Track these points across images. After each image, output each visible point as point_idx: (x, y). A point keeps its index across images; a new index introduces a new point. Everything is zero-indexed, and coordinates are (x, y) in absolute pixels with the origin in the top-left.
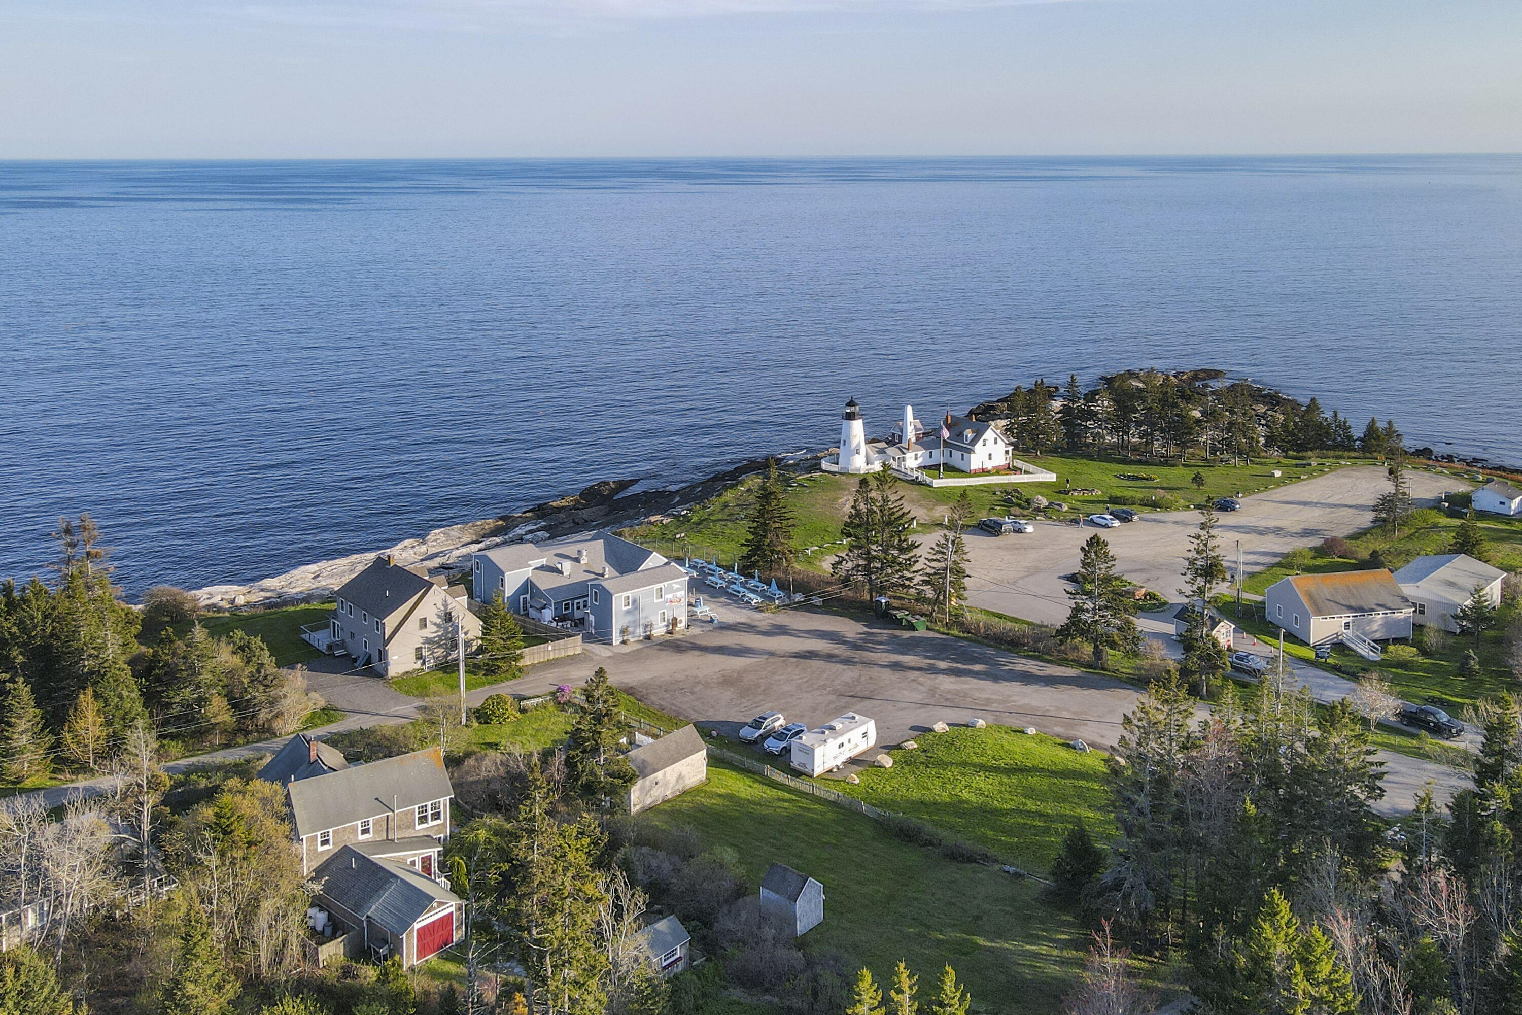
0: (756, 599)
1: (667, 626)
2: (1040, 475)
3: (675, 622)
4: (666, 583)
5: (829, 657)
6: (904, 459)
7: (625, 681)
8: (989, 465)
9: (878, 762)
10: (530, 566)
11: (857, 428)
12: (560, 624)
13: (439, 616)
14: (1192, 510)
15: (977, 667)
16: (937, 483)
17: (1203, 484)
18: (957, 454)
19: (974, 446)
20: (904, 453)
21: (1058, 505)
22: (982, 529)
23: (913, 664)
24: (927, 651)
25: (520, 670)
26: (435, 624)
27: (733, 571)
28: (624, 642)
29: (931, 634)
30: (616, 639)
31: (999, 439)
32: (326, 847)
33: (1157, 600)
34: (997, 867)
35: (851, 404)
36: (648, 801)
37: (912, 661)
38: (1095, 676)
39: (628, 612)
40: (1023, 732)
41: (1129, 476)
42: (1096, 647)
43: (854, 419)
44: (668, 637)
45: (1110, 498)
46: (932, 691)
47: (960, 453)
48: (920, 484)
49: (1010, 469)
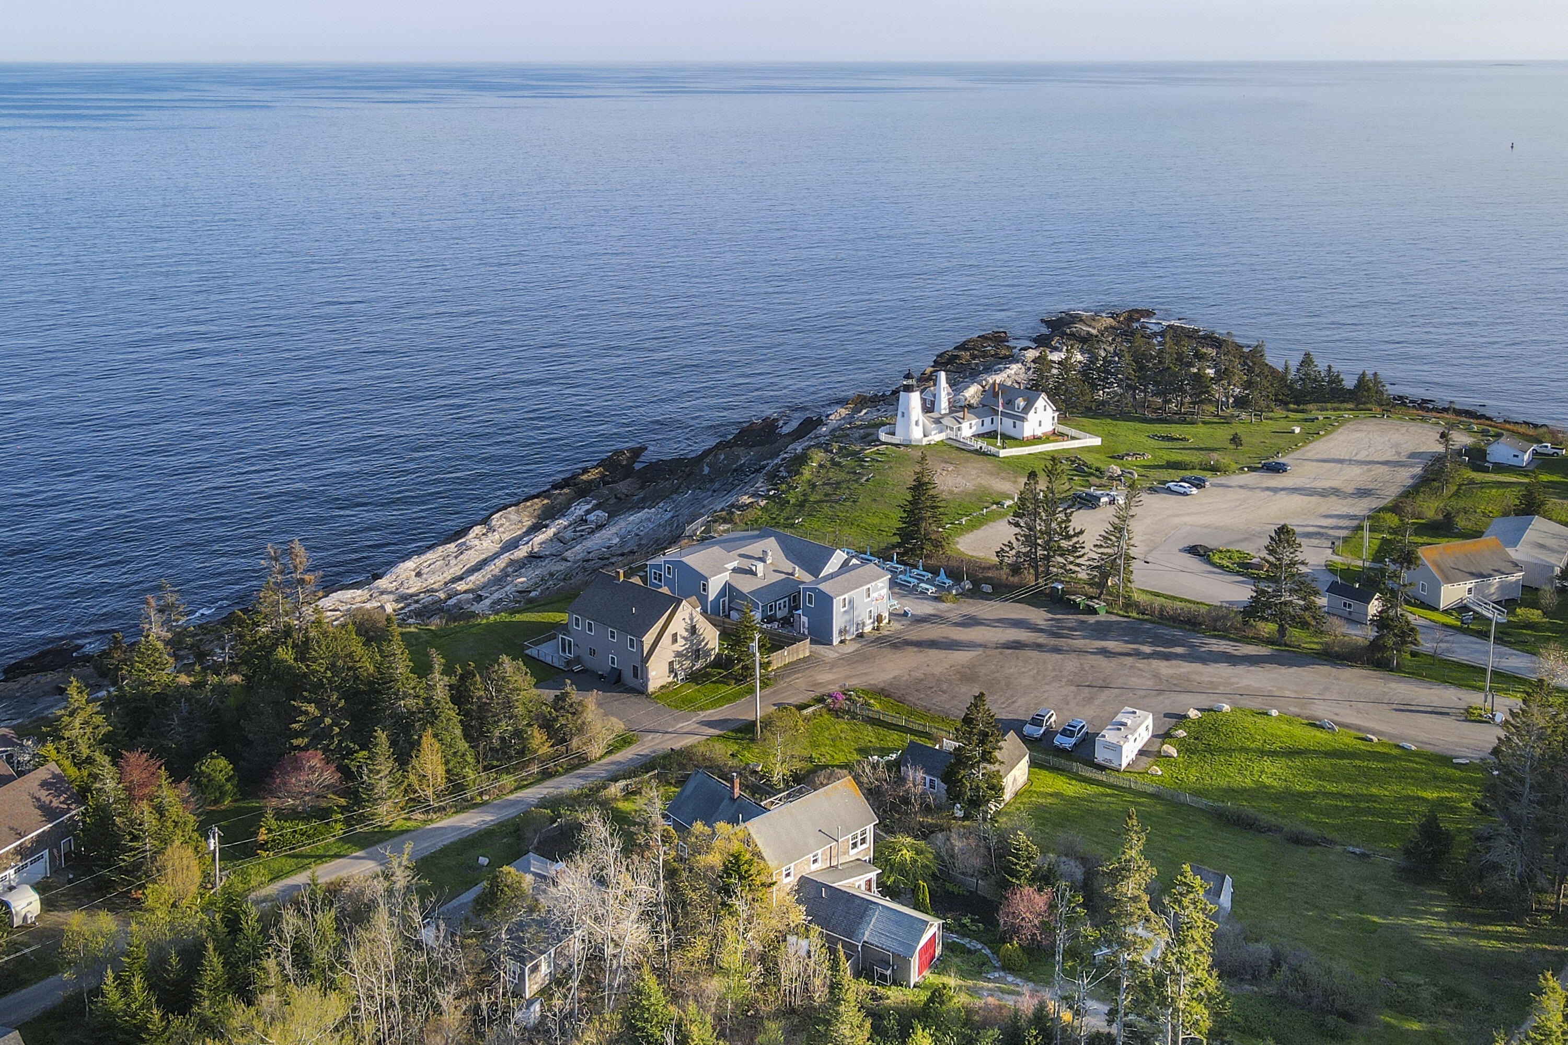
0: (930, 589)
1: (873, 623)
2: (1087, 440)
3: (879, 619)
4: (873, 584)
5: (1039, 647)
6: (959, 429)
8: (1039, 433)
9: (1165, 752)
10: (726, 569)
11: (914, 399)
12: (769, 625)
13: (687, 630)
14: (1246, 473)
15: (1179, 650)
16: (1003, 453)
17: (1241, 445)
18: (1008, 422)
19: (1027, 414)
20: (959, 423)
21: (1129, 473)
22: (1076, 502)
24: (1125, 636)
26: (684, 638)
27: (892, 560)
28: (842, 642)
29: (1114, 618)
30: (836, 642)
31: (1048, 407)
32: (789, 879)
34: (1339, 848)
35: (908, 376)
37: (1115, 646)
38: (1286, 653)
39: (845, 614)
40: (1266, 714)
41: (1163, 437)
42: (1281, 626)
43: (913, 391)
44: (878, 633)
45: (1168, 462)
46: (1156, 676)
47: (1012, 421)
48: (985, 454)
49: (1057, 435)
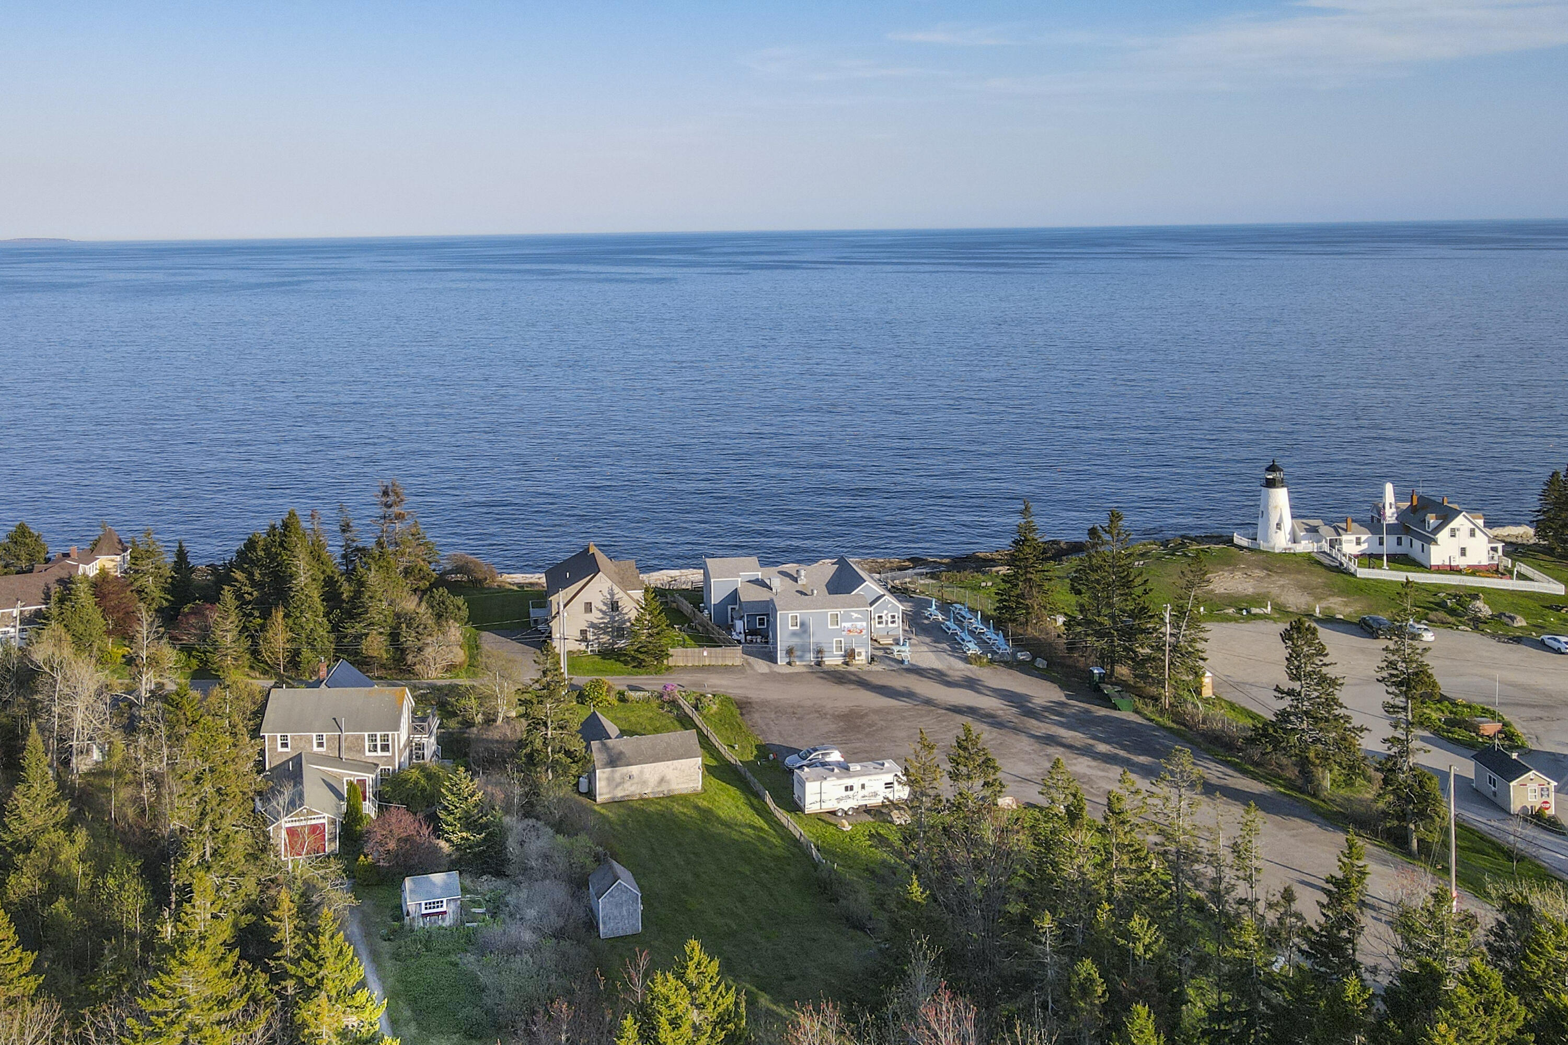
0: (973, 649)
1: (843, 657)
2: (1545, 585)
3: (853, 654)
4: (842, 611)
5: (983, 716)
6: (1339, 542)
7: (750, 696)
8: (1462, 563)
9: (891, 817)
10: (739, 576)
11: (1280, 498)
12: (749, 637)
13: (605, 604)
15: (1142, 759)
16: (1369, 574)
18: (1417, 544)
19: (1435, 535)
20: (1339, 535)
21: (1510, 617)
22: (1362, 627)
23: (1070, 741)
24: (1106, 733)
25: (669, 668)
26: (601, 611)
28: (789, 664)
29: (1132, 718)
30: (782, 659)
31: (1477, 530)
32: (285, 750)
33: (1512, 741)
34: (877, 940)
35: (1271, 469)
36: (619, 793)
37: (1072, 737)
39: (794, 634)
43: (1277, 487)
44: (843, 668)
47: (1421, 543)
48: (1343, 572)
49: (1495, 571)
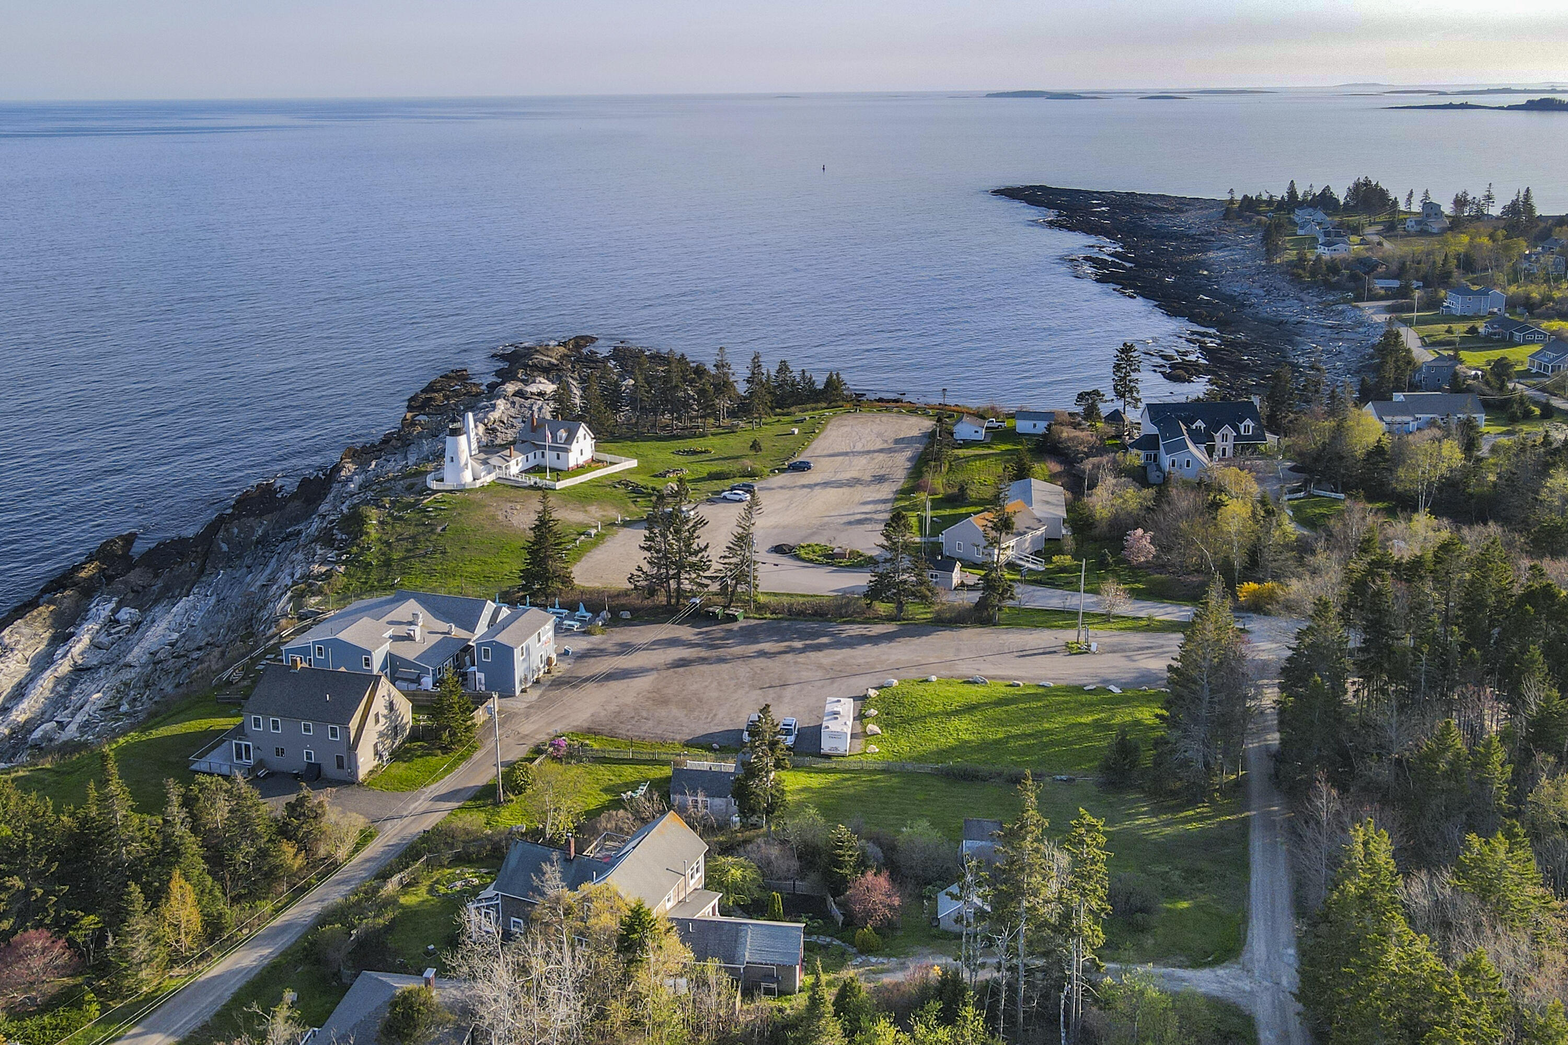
0: (575, 625)
3: (549, 661)
4: (541, 630)
5: (703, 660)
6: (507, 467)
9: (871, 731)
10: (387, 639)
13: (386, 708)
14: (779, 474)
15: (825, 640)
16: (559, 485)
17: (761, 450)
18: (551, 455)
19: (571, 444)
20: (507, 461)
23: (775, 650)
26: (384, 716)
28: (524, 691)
29: (755, 622)
30: (518, 693)
31: (587, 435)
33: (861, 555)
37: (770, 647)
38: (911, 626)
39: (523, 661)
40: (928, 681)
41: (688, 452)
42: (898, 603)
44: (550, 677)
45: (707, 474)
46: (820, 667)
47: (555, 453)
49: (594, 464)
